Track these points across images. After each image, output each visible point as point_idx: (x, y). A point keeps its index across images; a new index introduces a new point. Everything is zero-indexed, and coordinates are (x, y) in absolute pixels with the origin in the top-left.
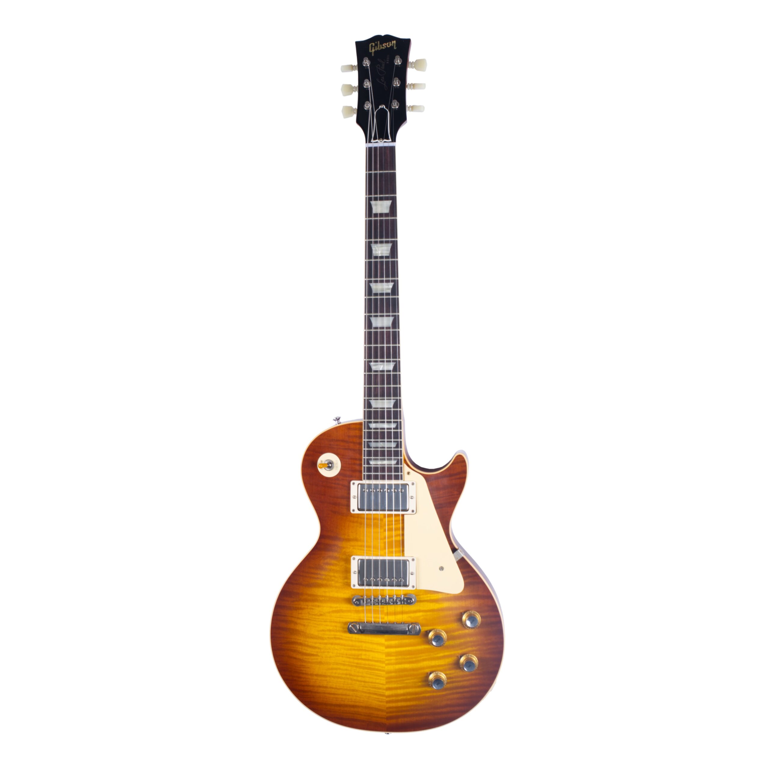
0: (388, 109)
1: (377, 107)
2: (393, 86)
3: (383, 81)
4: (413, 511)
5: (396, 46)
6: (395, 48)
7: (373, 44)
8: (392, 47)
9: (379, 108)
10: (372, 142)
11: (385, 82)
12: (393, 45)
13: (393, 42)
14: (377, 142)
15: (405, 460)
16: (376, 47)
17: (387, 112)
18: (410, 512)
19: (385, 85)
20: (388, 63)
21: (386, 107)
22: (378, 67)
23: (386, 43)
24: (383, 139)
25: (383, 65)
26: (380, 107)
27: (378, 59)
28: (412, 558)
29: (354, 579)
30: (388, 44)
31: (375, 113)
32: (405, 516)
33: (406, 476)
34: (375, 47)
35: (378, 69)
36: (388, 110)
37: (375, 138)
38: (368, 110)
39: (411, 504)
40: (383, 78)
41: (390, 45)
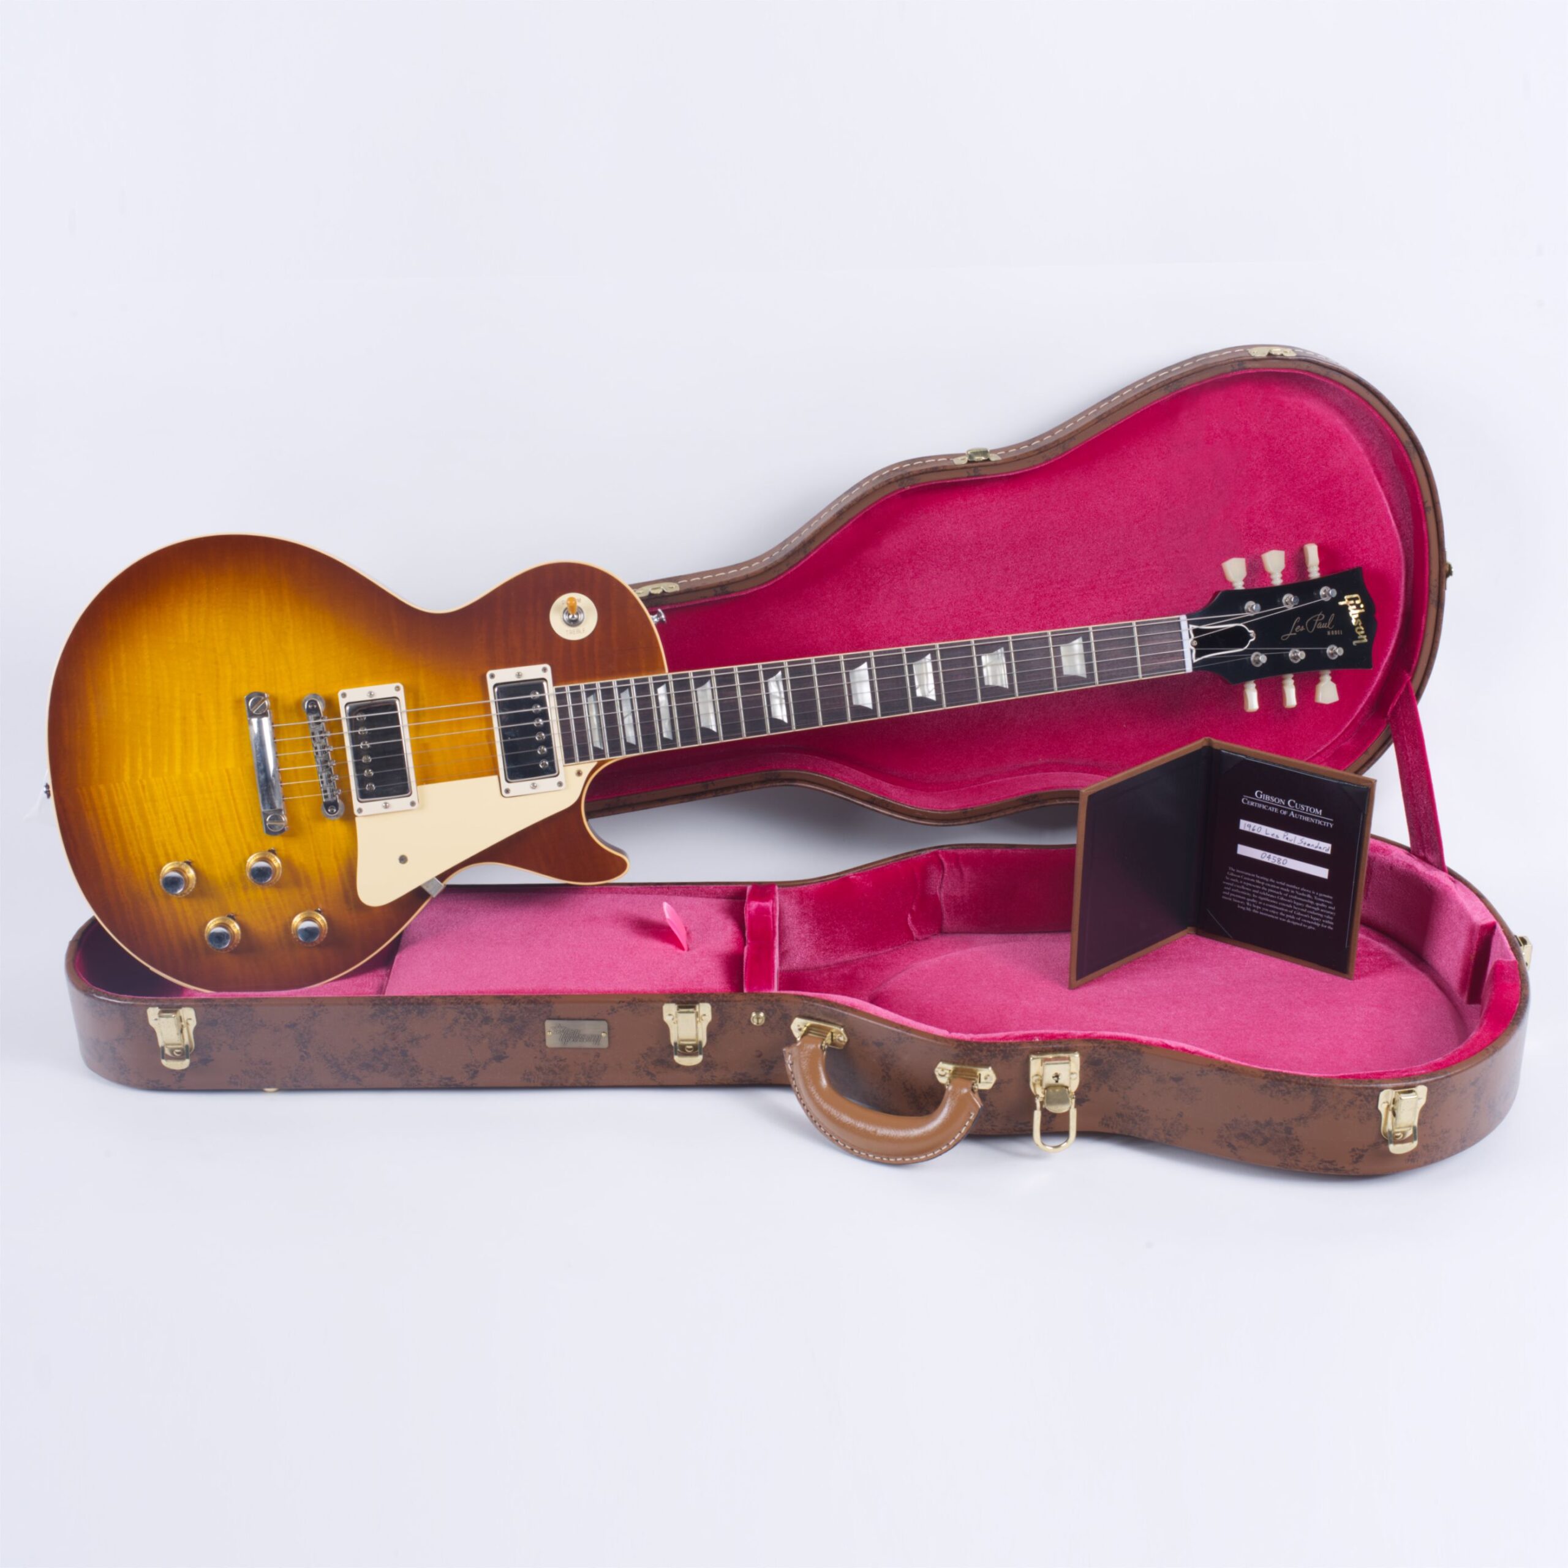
0: (1249, 647)
1: (1250, 626)
2: (1289, 651)
3: (1296, 629)
4: (507, 791)
5: (1358, 644)
6: (1355, 643)
7: (1358, 602)
8: (1356, 637)
9: (1250, 629)
10: (1189, 627)
11: (1295, 634)
12: (1359, 637)
13: (1365, 637)
14: (1190, 637)
15: (604, 762)
16: (1354, 607)
17: (1242, 646)
18: (505, 785)
19: (1291, 634)
20: (1329, 633)
21: (1251, 642)
22: (1321, 617)
23: (1362, 625)
24: (1195, 647)
25: (1324, 626)
26: (1251, 632)
27: (1333, 615)
28: (416, 801)
29: (359, 694)
30: (1362, 628)
31: (1241, 625)
32: (495, 778)
33: (573, 768)
34: (1354, 604)
35: (1316, 618)
36: (1246, 648)
37: (1196, 632)
38: (1244, 611)
39: (521, 786)
40: (1302, 629)
41: (1359, 633)
